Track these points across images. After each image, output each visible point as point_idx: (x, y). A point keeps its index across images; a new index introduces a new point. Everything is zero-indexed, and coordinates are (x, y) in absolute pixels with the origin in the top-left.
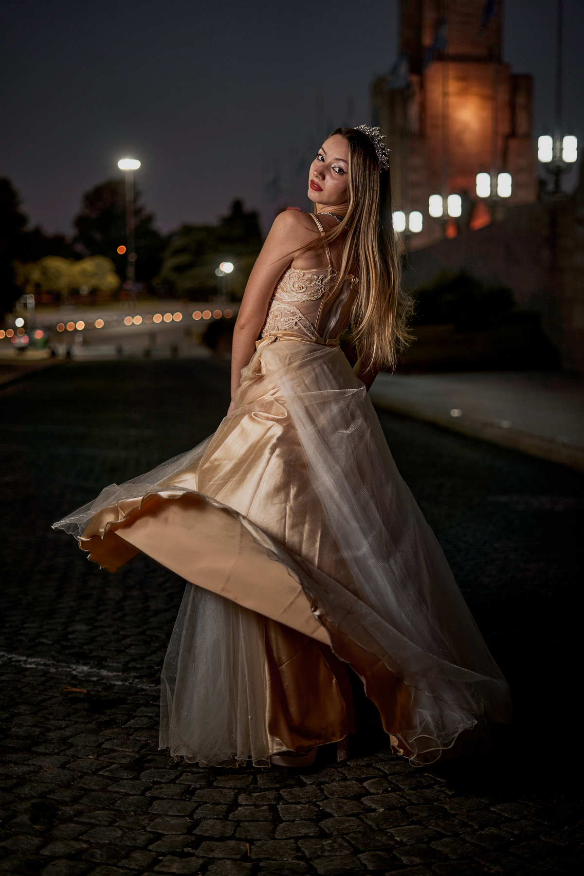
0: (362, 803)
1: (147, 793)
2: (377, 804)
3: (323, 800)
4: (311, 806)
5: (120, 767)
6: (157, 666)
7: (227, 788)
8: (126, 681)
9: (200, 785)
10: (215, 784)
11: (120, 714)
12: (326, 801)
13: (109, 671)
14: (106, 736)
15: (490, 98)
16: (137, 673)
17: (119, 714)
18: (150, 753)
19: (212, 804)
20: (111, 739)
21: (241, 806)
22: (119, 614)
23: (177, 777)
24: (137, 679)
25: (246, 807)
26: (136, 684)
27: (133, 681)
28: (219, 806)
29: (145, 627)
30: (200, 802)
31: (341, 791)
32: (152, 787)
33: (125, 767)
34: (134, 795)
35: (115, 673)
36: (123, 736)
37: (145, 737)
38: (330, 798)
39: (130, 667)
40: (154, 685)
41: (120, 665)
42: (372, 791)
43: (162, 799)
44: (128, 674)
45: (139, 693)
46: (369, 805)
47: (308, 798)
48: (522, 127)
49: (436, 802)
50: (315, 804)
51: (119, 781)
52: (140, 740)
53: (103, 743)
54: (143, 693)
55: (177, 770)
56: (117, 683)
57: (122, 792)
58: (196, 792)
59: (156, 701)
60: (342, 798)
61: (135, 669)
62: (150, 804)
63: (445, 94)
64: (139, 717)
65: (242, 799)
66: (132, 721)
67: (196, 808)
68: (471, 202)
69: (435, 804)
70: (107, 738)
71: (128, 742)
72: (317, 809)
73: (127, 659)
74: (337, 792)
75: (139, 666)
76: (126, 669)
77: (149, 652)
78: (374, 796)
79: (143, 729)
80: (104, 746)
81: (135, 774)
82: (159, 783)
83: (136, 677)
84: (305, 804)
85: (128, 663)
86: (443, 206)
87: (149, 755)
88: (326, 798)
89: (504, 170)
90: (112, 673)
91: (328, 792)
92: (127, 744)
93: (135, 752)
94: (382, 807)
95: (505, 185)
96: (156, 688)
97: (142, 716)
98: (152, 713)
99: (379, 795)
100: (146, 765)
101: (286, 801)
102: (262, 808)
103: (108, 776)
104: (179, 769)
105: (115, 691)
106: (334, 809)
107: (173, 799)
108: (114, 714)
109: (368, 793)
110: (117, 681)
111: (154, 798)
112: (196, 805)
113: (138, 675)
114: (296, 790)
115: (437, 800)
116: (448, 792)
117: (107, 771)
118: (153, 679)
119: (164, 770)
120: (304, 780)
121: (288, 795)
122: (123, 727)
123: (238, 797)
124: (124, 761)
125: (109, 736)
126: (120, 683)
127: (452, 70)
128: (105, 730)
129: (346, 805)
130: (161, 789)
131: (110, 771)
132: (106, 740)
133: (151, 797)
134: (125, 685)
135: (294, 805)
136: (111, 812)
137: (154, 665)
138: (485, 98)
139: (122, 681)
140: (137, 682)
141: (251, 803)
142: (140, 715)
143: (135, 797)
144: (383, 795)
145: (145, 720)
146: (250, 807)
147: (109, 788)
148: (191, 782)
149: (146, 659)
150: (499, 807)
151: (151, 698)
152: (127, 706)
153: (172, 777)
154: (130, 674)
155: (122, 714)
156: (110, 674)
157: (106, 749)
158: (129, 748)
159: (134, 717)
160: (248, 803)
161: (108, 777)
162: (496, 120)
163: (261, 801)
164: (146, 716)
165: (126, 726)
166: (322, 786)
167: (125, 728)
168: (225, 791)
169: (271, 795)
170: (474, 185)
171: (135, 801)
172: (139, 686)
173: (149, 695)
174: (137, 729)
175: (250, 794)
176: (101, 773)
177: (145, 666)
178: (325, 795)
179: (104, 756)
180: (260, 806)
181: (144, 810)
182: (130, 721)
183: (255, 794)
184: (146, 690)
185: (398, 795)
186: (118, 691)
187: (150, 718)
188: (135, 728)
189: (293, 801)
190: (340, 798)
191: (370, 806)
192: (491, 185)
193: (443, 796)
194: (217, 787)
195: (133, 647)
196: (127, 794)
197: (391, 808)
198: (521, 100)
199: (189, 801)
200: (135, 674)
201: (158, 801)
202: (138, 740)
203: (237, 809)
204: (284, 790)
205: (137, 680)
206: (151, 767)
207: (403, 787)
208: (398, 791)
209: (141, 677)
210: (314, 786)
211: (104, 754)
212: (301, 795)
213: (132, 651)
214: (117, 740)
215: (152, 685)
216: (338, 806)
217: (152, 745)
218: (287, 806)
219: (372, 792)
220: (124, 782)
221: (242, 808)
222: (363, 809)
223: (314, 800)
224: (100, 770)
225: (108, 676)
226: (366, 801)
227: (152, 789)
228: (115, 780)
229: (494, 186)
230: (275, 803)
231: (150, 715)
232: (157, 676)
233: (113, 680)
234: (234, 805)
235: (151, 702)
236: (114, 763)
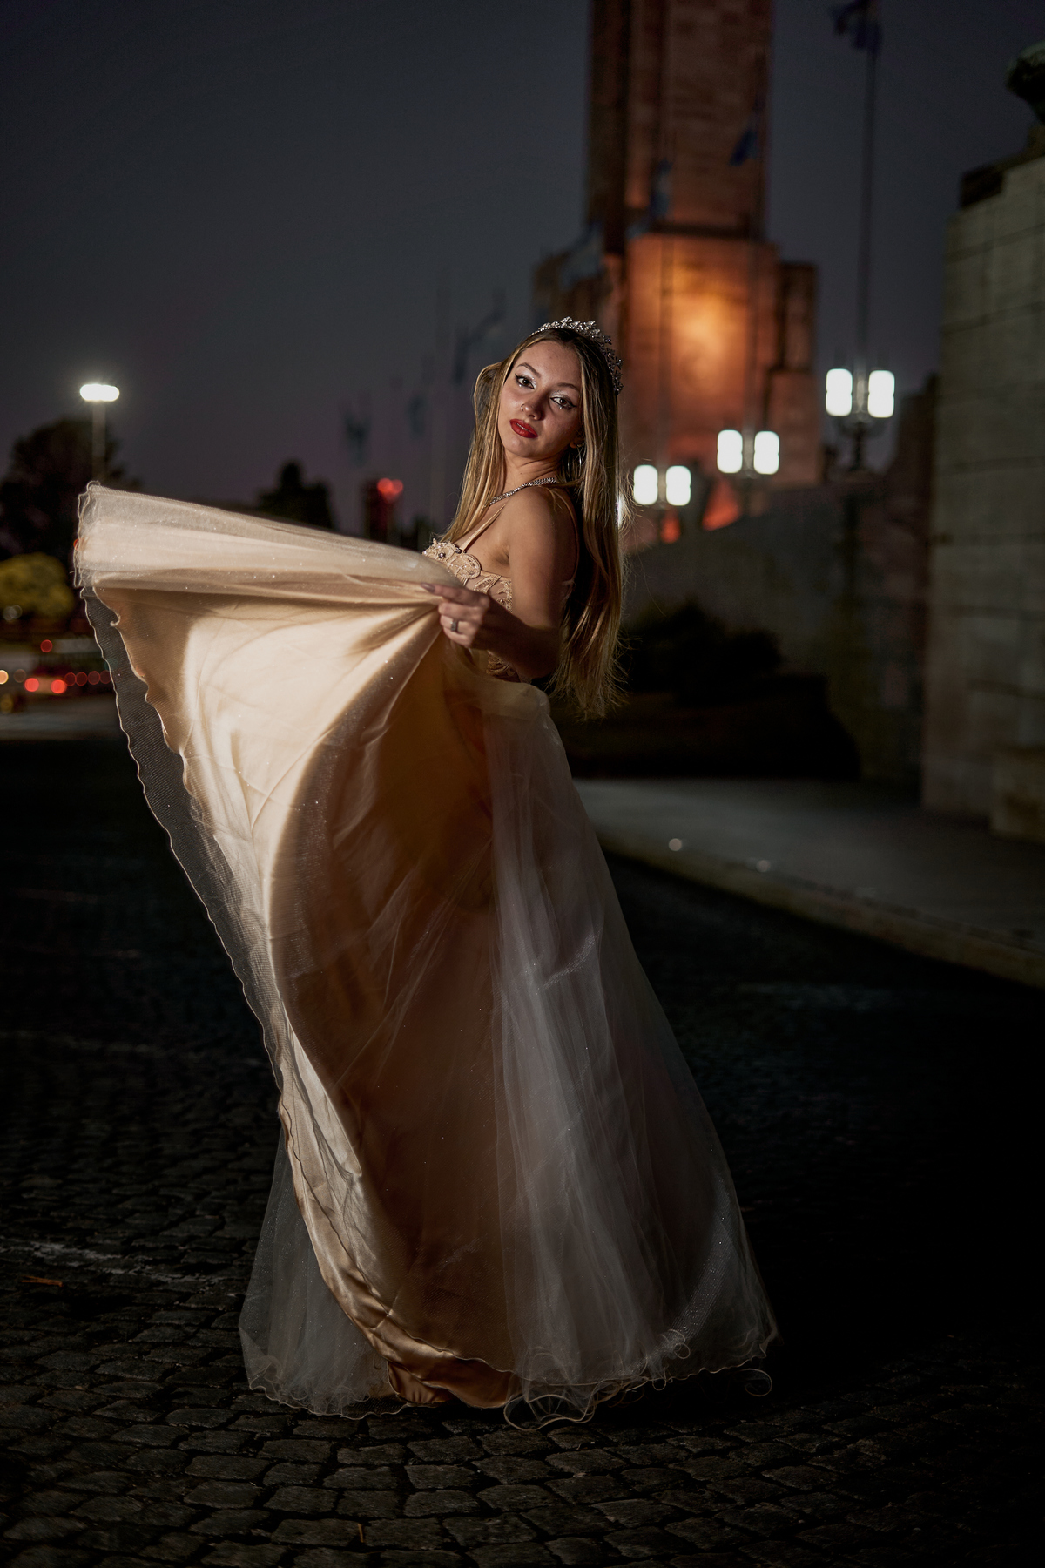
0: (547, 1464)
1: (181, 1445)
2: (574, 1464)
3: (481, 1459)
4: (463, 1468)
5: (131, 1404)
6: (183, 1245)
7: (318, 1439)
8: (131, 1270)
9: (272, 1433)
10: (296, 1431)
11: (124, 1320)
12: (486, 1460)
13: (98, 1252)
14: (102, 1355)
15: (742, 302)
16: (148, 1256)
17: (121, 1321)
18: (180, 1382)
19: (294, 1462)
20: (110, 1360)
21: (343, 1466)
22: (108, 1162)
23: (231, 1421)
24: (149, 1265)
25: (352, 1469)
26: (147, 1274)
27: (143, 1268)
28: (306, 1466)
29: (156, 1183)
30: (273, 1459)
31: (512, 1444)
32: (189, 1435)
33: (141, 1405)
34: (158, 1447)
35: (109, 1256)
36: (131, 1356)
37: (170, 1357)
38: (493, 1455)
39: (134, 1246)
40: (179, 1276)
41: (117, 1243)
42: (563, 1445)
43: (208, 1454)
44: (133, 1257)
45: (155, 1288)
46: (560, 1467)
47: (456, 1455)
48: (797, 355)
49: (671, 1463)
50: (468, 1465)
51: (130, 1426)
52: (161, 1363)
53: (98, 1366)
54: (161, 1288)
55: (229, 1409)
56: (114, 1271)
57: (139, 1443)
58: (265, 1445)
59: (184, 1302)
60: (513, 1455)
61: (143, 1249)
62: (188, 1462)
63: (666, 292)
64: (157, 1325)
65: (343, 1455)
66: (146, 1332)
67: (268, 1468)
68: (706, 481)
69: (671, 1466)
70: (105, 1358)
71: (141, 1365)
72: (473, 1473)
73: (128, 1233)
74: (504, 1447)
75: (150, 1245)
76: (127, 1249)
77: (166, 1223)
78: (567, 1453)
79: (166, 1345)
80: (100, 1371)
81: (158, 1415)
82: (201, 1429)
83: (147, 1263)
84: (452, 1464)
85: (130, 1240)
86: (658, 485)
87: (179, 1385)
88: (487, 1455)
89: (765, 427)
90: (105, 1255)
91: (489, 1446)
92: (140, 1367)
93: (153, 1381)
94: (582, 1470)
95: (767, 453)
96: (182, 1280)
97: (161, 1324)
98: (180, 1319)
99: (576, 1453)
100: (176, 1401)
101: (419, 1459)
102: (379, 1470)
103: (111, 1418)
104: (233, 1407)
105: (111, 1284)
106: (501, 1473)
107: (225, 1454)
108: (113, 1320)
109: (557, 1449)
110: (114, 1268)
111: (194, 1453)
112: (266, 1463)
113: (151, 1259)
114: (435, 1443)
115: (674, 1461)
116: (691, 1449)
117: (108, 1409)
118: (178, 1266)
119: (207, 1409)
120: (448, 1427)
121: (421, 1450)
122: (130, 1341)
123: (336, 1453)
124: (138, 1395)
125: (107, 1356)
126: (120, 1272)
127: (679, 249)
128: (99, 1346)
129: (521, 1466)
130: (205, 1438)
131: (115, 1409)
132: (103, 1362)
133: (187, 1451)
134: (130, 1276)
135: (432, 1467)
136: (122, 1474)
137: (177, 1244)
138: (734, 301)
139: (123, 1268)
140: (150, 1270)
141: (360, 1462)
142: (158, 1322)
143: (161, 1451)
144: (582, 1452)
145: (169, 1331)
146: (358, 1468)
147: (115, 1437)
148: (256, 1427)
149: (161, 1234)
150: (777, 1472)
151: (176, 1296)
152: (135, 1308)
153: (222, 1421)
154: (136, 1258)
155: (127, 1321)
156: (101, 1257)
157: (104, 1375)
158: (143, 1375)
159: (148, 1327)
160: (354, 1462)
161: (111, 1420)
162: (753, 341)
163: (377, 1459)
164: (168, 1325)
165: (137, 1339)
166: (478, 1437)
167: (133, 1343)
168: (314, 1442)
169: (393, 1450)
170: (713, 451)
171: (162, 1457)
172: (153, 1277)
173: (171, 1291)
174: (154, 1346)
175: (356, 1448)
176: (98, 1413)
177: (162, 1245)
178: (485, 1451)
179: (102, 1386)
180: (376, 1467)
181: (178, 1470)
182: (142, 1332)
183: (366, 1449)
184: (166, 1283)
185: (607, 1451)
186: (117, 1284)
187: (178, 1327)
188: (152, 1343)
189: (432, 1460)
190: (510, 1455)
191: (562, 1469)
192: (743, 453)
193: (683, 1454)
194: (299, 1437)
195: (137, 1215)
196: (146, 1446)
197: (596, 1472)
198: (796, 306)
199: (255, 1457)
200: (146, 1258)
201: (202, 1458)
202: (158, 1362)
203: (336, 1470)
204: (414, 1442)
205: (148, 1268)
206: (185, 1404)
207: (615, 1440)
208: (607, 1446)
209: (155, 1263)
210: (465, 1437)
211: (102, 1383)
212: (444, 1449)
213: (137, 1221)
214: (122, 1361)
215: (176, 1276)
216: (507, 1468)
217: (184, 1370)
218: (422, 1467)
219: (563, 1447)
220: (141, 1427)
221: (346, 1469)
222: (550, 1473)
223: (467, 1458)
224: (96, 1408)
225: (98, 1260)
226: (554, 1461)
227: (189, 1439)
228: (124, 1424)
229: (748, 454)
230: (400, 1463)
231: (177, 1322)
232: (182, 1261)
233: (108, 1267)
234: (331, 1465)
235: (177, 1303)
236: (119, 1398)
